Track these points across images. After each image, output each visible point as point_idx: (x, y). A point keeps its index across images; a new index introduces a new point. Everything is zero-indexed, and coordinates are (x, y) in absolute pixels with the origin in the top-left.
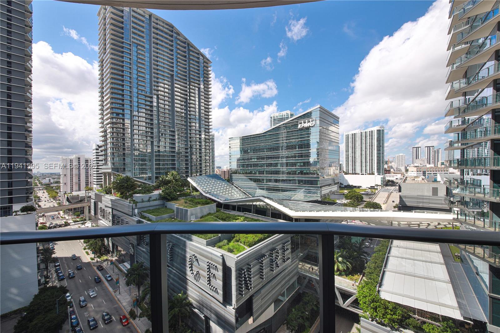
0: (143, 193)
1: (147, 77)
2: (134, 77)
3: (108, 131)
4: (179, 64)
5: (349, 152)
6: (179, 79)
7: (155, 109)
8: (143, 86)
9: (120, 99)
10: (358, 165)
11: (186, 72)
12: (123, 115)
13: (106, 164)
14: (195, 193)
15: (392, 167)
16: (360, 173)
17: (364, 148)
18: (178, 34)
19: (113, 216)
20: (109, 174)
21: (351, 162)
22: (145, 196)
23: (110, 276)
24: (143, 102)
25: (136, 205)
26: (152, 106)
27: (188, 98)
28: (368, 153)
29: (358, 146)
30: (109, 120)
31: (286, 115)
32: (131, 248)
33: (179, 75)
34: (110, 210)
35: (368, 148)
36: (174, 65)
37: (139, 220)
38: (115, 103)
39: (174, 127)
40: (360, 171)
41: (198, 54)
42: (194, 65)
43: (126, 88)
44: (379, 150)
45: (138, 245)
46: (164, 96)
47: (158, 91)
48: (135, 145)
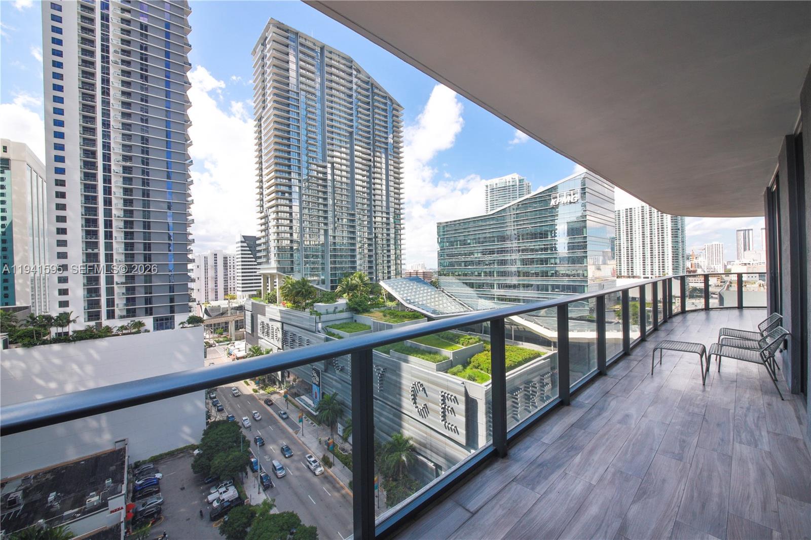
0: (326, 302)
1: (319, 137)
2: (303, 139)
3: (270, 218)
4: (359, 115)
5: (622, 240)
6: (360, 138)
7: (329, 183)
8: (315, 152)
9: (285, 172)
10: (638, 262)
11: (368, 127)
12: (290, 194)
13: (267, 262)
14: (390, 304)
15: (698, 266)
16: (643, 276)
17: (649, 233)
18: (358, 71)
19: (285, 333)
20: (273, 276)
21: (626, 257)
22: (330, 306)
23: (285, 413)
24: (315, 174)
25: (320, 318)
26: (325, 180)
27: (372, 164)
28: (657, 242)
29: (637, 230)
30: (273, 202)
31: (511, 180)
32: (315, 375)
33: (360, 133)
34: (279, 325)
35: (656, 232)
36: (354, 118)
37: (327, 337)
38: (280, 178)
39: (353, 209)
40: (642, 273)
41: (385, 98)
42: (379, 114)
43: (293, 156)
44: (675, 236)
45: (326, 371)
46: (341, 164)
47: (333, 157)
48: (305, 235)
